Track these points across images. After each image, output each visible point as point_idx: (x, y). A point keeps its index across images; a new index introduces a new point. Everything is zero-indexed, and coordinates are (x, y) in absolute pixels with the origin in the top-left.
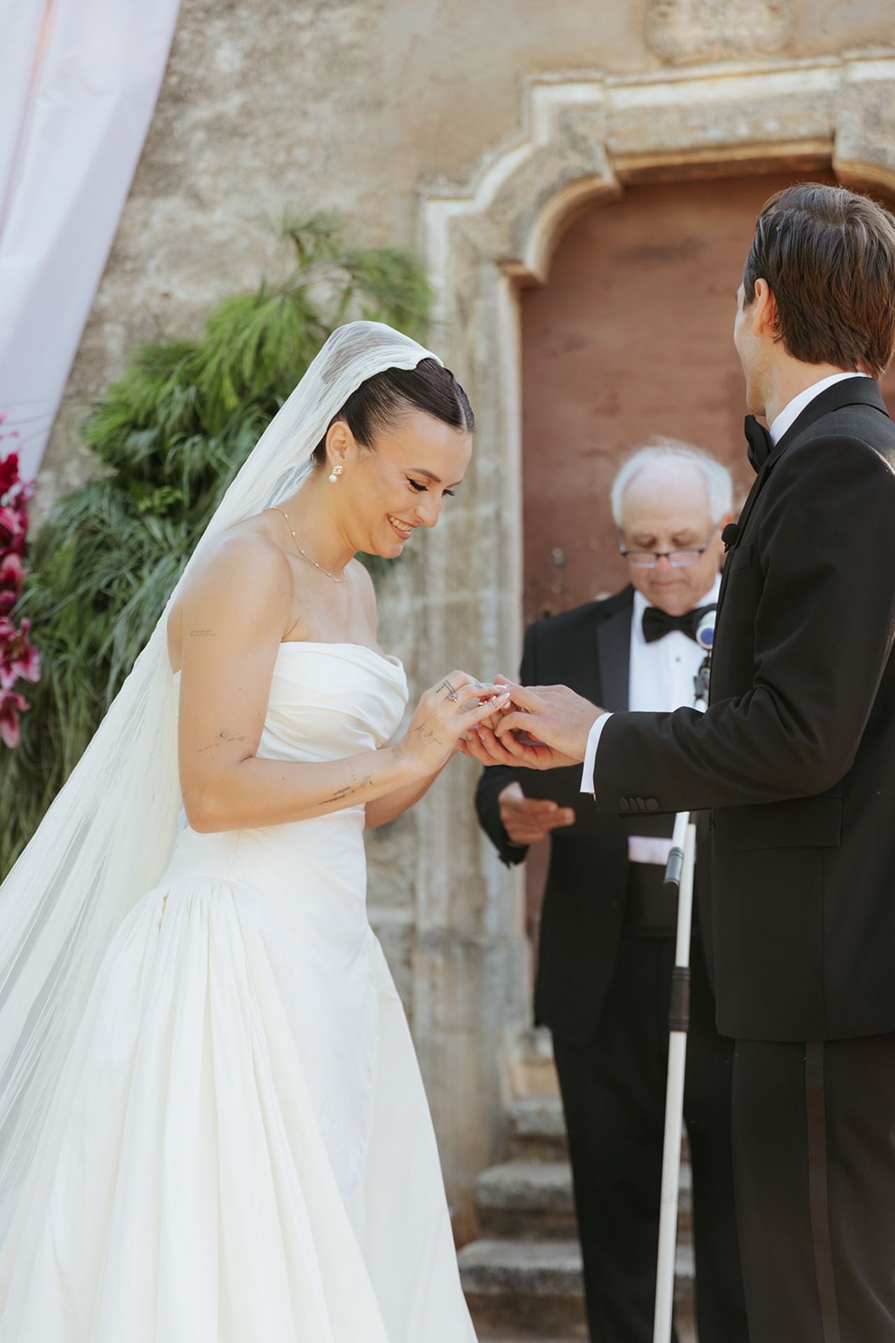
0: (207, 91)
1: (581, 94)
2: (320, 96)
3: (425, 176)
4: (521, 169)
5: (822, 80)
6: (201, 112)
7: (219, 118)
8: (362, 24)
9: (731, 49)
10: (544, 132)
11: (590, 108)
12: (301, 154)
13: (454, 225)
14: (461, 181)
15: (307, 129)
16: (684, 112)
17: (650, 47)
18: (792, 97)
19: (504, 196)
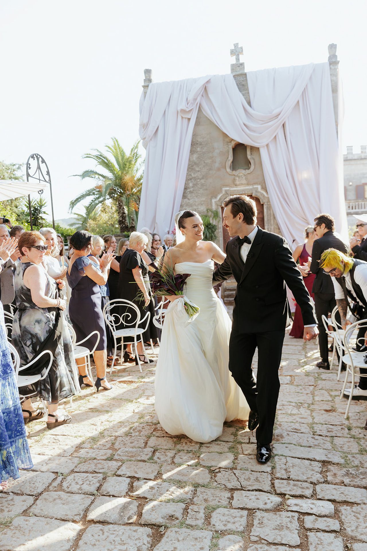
0: (189, 188)
1: (227, 188)
2: (201, 188)
3: (212, 197)
4: (221, 196)
5: (251, 187)
6: (188, 190)
7: (190, 191)
8: (205, 181)
9: (242, 184)
10: (224, 192)
11: (228, 190)
12: (199, 194)
13: (215, 202)
14: (216, 197)
15: (199, 192)
16: (238, 190)
17: (234, 184)
18: (248, 189)
19: (220, 199)
